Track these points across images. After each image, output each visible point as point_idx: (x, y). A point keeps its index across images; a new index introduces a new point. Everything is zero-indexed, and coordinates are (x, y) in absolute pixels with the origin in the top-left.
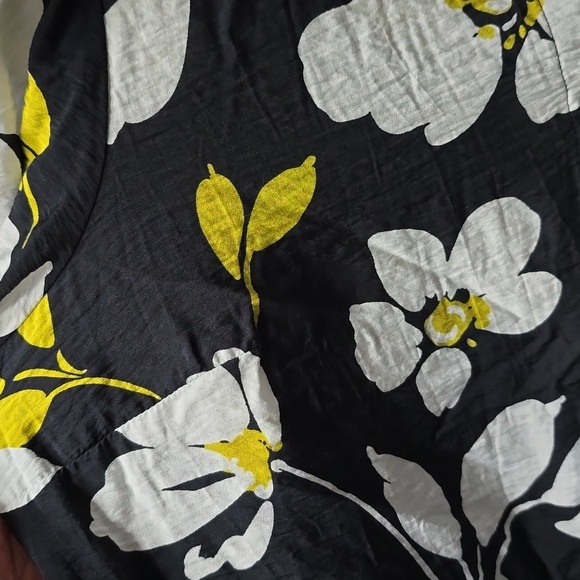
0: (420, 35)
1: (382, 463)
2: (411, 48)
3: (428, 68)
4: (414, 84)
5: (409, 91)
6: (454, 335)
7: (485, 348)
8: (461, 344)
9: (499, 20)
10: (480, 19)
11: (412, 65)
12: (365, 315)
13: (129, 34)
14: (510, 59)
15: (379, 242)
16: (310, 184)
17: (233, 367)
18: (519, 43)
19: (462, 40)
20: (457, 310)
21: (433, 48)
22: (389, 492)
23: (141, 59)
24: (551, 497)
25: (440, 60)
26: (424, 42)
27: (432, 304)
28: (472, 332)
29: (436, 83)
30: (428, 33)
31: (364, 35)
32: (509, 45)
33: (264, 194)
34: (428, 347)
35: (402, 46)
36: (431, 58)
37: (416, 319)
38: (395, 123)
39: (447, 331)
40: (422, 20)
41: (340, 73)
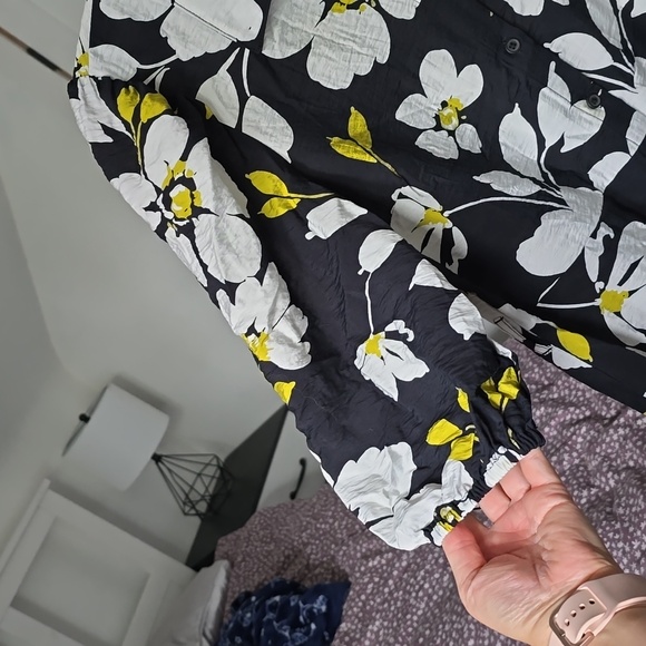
0: (342, 31)
1: (483, 179)
2: (345, 39)
3: (357, 40)
4: (358, 49)
5: (359, 53)
6: (455, 121)
7: (470, 114)
8: (461, 122)
10: (355, 6)
11: (351, 44)
12: (421, 141)
13: (258, 128)
14: (379, 9)
15: (399, 116)
16: (361, 117)
17: (401, 196)
19: (358, 19)
20: (447, 111)
21: (352, 32)
22: (495, 187)
23: (270, 131)
24: (548, 144)
25: (357, 33)
26: (347, 33)
27: (437, 118)
28: (460, 114)
29: (364, 42)
30: (345, 29)
31: (327, 52)
32: (374, 4)
33: (350, 134)
34: (451, 133)
35: (341, 41)
36: (353, 35)
37: (438, 128)
38: (365, 69)
39: (451, 122)
40: (338, 26)
41: (332, 71)
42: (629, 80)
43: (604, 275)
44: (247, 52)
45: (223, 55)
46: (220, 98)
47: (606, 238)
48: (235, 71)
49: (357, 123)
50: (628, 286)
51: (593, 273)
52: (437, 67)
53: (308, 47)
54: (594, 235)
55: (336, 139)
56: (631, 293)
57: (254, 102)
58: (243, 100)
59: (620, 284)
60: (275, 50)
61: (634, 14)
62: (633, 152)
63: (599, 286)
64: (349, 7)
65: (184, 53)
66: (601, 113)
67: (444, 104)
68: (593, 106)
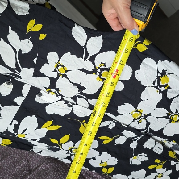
42: (20, 77)
47: (15, 125)
54: (11, 124)
59: (22, 133)
61: (23, 53)
62: (25, 95)
66: (11, 86)
68: (8, 84)
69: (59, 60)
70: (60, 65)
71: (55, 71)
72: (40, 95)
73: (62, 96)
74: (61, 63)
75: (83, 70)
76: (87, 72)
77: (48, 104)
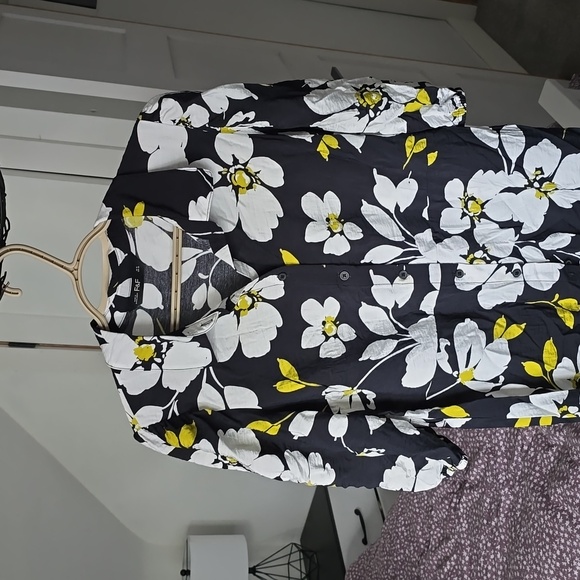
0: (253, 324)
1: (364, 358)
2: (256, 327)
3: (262, 323)
4: (265, 328)
5: (267, 329)
6: (334, 327)
7: (340, 319)
8: (337, 326)
9: (254, 301)
10: (252, 306)
11: (260, 327)
12: (323, 354)
14: (264, 300)
15: (304, 346)
16: (284, 361)
17: (327, 393)
18: (261, 297)
19: (257, 313)
20: (327, 326)
21: (256, 321)
22: (373, 359)
23: (244, 400)
24: (390, 308)
26: (255, 323)
27: (324, 333)
28: (334, 323)
29: (266, 322)
30: (253, 321)
31: (250, 340)
32: (261, 300)
33: (285, 375)
34: (336, 336)
35: (254, 329)
36: (260, 322)
37: (327, 338)
38: (274, 335)
39: (332, 330)
40: (249, 323)
41: (257, 347)
42: (417, 253)
43: (455, 366)
44: (211, 368)
45: (200, 377)
46: (211, 399)
47: (447, 347)
48: (210, 381)
49: (285, 366)
50: (471, 365)
51: (448, 369)
52: (310, 310)
53: (240, 344)
54: (439, 350)
55: (279, 383)
56: (475, 367)
57: (228, 389)
58: (221, 392)
59: (467, 366)
60: (224, 357)
61: (402, 210)
62: (438, 288)
63: (455, 374)
64: (249, 309)
65: (180, 387)
66: (410, 279)
67: (324, 323)
68: (404, 277)
69: (465, 191)
70: (470, 199)
71: (464, 215)
72: (461, 274)
73: (497, 259)
74: (470, 192)
75: (508, 190)
76: (517, 191)
77: (479, 288)
